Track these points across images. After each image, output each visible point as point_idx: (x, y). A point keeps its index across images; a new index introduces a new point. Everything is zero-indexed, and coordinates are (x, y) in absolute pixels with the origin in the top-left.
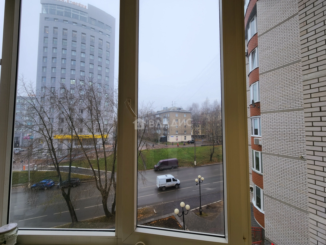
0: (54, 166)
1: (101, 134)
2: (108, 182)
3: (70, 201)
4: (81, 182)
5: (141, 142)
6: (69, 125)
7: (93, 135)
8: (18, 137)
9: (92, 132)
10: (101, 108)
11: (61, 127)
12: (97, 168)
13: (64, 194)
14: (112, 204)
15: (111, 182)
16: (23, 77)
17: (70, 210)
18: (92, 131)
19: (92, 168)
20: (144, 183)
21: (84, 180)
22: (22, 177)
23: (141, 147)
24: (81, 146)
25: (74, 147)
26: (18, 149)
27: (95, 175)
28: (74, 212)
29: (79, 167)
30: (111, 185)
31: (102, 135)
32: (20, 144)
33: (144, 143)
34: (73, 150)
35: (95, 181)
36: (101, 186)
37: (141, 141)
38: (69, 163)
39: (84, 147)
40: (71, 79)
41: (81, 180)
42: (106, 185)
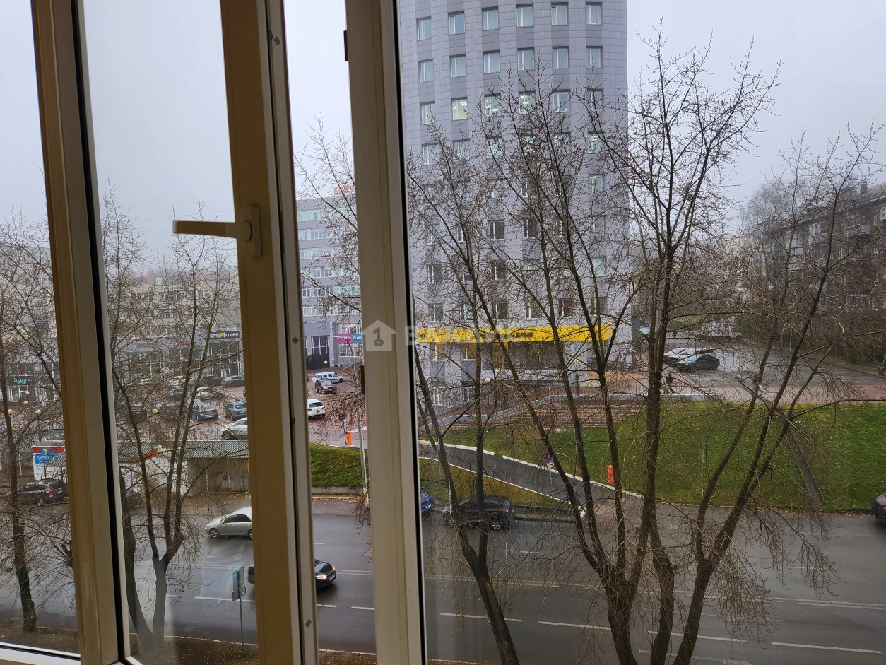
0: (429, 442)
1: (586, 325)
2: (632, 541)
3: (490, 584)
4: (518, 515)
5: (792, 365)
6: (465, 292)
7: (555, 329)
8: (324, 336)
9: (550, 315)
10: (580, 206)
11: (438, 300)
12: (581, 471)
13: (468, 553)
14: (652, 641)
15: (643, 543)
16: (321, 127)
17: (491, 614)
18: (548, 310)
19: (558, 466)
20: (820, 584)
21: (528, 508)
22: (346, 466)
23: (797, 391)
24: (509, 373)
25: (487, 376)
26: (327, 373)
27: (572, 497)
28: (506, 628)
29: (505, 457)
30: (641, 553)
31: (591, 328)
32: (332, 359)
33: (814, 372)
34: (484, 390)
35: (571, 522)
36: (600, 552)
37: (794, 359)
38: (475, 438)
39: (524, 376)
40: (453, 100)
41: (519, 507)
42: (621, 552)
